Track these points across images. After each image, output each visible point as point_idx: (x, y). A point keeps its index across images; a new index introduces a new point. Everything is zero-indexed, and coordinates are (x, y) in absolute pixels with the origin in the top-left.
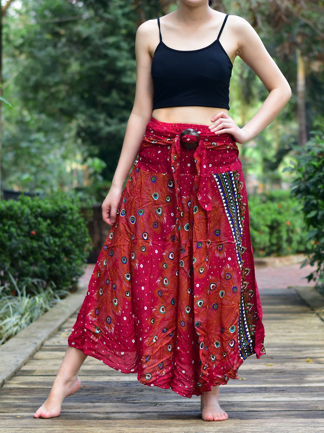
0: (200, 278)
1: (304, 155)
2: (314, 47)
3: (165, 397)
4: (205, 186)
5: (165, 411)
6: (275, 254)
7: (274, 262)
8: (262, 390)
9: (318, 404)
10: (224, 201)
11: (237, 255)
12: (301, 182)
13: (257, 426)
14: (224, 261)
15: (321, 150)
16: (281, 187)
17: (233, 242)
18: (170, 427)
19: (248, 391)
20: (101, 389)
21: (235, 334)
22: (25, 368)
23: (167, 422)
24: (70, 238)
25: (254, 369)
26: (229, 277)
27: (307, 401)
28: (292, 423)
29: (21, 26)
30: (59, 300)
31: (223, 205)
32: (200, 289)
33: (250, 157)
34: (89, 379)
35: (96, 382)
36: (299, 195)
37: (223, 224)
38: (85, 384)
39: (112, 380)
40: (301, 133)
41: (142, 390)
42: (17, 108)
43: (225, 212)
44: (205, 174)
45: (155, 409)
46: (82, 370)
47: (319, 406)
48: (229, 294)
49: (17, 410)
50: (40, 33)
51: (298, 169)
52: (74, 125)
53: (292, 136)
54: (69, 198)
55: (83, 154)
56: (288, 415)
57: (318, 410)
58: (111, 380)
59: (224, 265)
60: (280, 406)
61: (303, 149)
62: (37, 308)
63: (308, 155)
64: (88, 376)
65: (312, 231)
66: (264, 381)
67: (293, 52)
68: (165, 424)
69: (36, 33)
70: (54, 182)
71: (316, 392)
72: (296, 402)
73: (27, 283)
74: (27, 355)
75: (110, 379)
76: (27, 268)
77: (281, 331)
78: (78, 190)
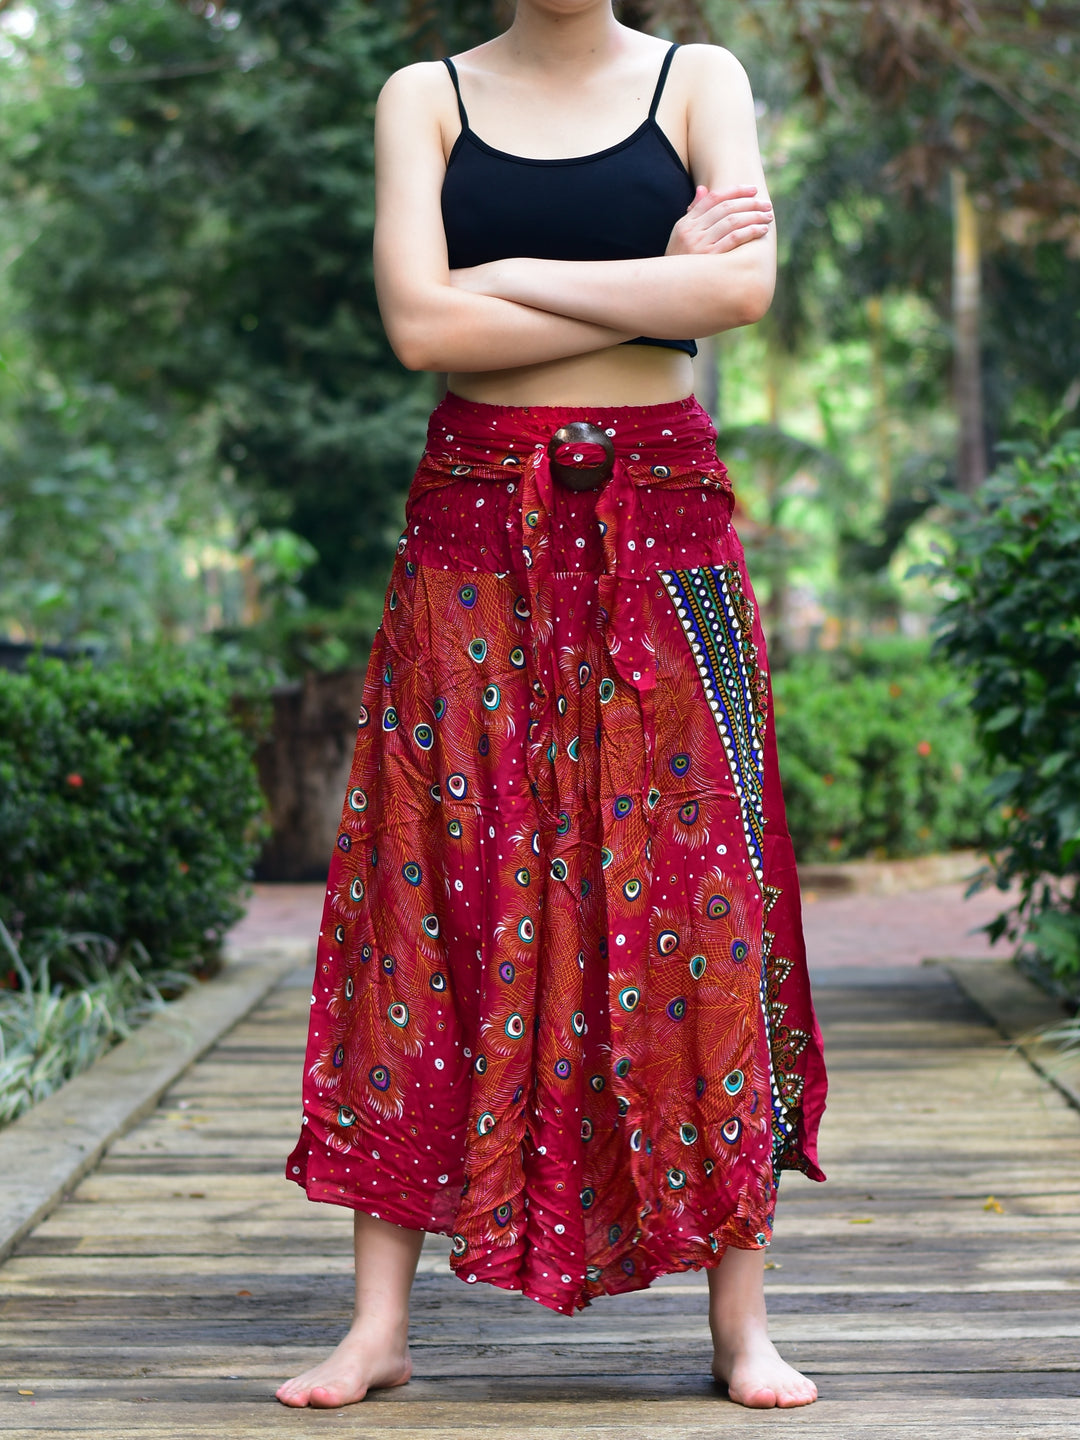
0: (627, 914)
1: (977, 521)
2: (1010, 163)
3: (513, 1325)
4: (632, 610)
5: (513, 1372)
6: (881, 851)
7: (877, 879)
8: (835, 1304)
9: (1022, 1349)
10: (700, 659)
11: (748, 838)
12: (966, 611)
13: (821, 1423)
14: (703, 858)
15: (1033, 504)
16: (898, 629)
17: (734, 795)
18: (529, 1425)
19: (789, 1307)
20: (300, 1301)
21: (741, 1097)
22: (46, 1230)
23: (520, 1410)
24: (197, 797)
25: (809, 1232)
26: (720, 909)
27: (987, 1340)
28: (937, 1412)
29: (33, 95)
30: (159, 1005)
31: (698, 671)
32: (629, 952)
33: (797, 530)
34: (261, 1266)
35: (282, 1276)
36: (960, 657)
37: (699, 734)
38: (245, 1282)
39: (335, 1268)
40: (965, 448)
41: (437, 1305)
42: (21, 365)
43: (705, 695)
44: (633, 571)
45: (480, 1365)
46: (238, 1236)
47: (1028, 1356)
48: (722, 966)
49: (20, 1368)
50: (98, 117)
51: (956, 569)
52: (209, 421)
53: (937, 459)
54: (192, 667)
55: (238, 518)
56: (925, 1387)
57: (1021, 1369)
58: (333, 1272)
59: (704, 869)
60: (897, 1357)
61: (974, 504)
62: (87, 1031)
63: (989, 521)
64: (258, 1258)
65: (1005, 775)
66: (843, 1273)
67: (938, 179)
68: (512, 1418)
69: (83, 116)
70: (143, 611)
71: (1016, 1309)
72: (950, 1343)
73: (52, 947)
74: (55, 1188)
75: (330, 1268)
76: (54, 897)
77: (900, 1107)
78: (223, 637)
